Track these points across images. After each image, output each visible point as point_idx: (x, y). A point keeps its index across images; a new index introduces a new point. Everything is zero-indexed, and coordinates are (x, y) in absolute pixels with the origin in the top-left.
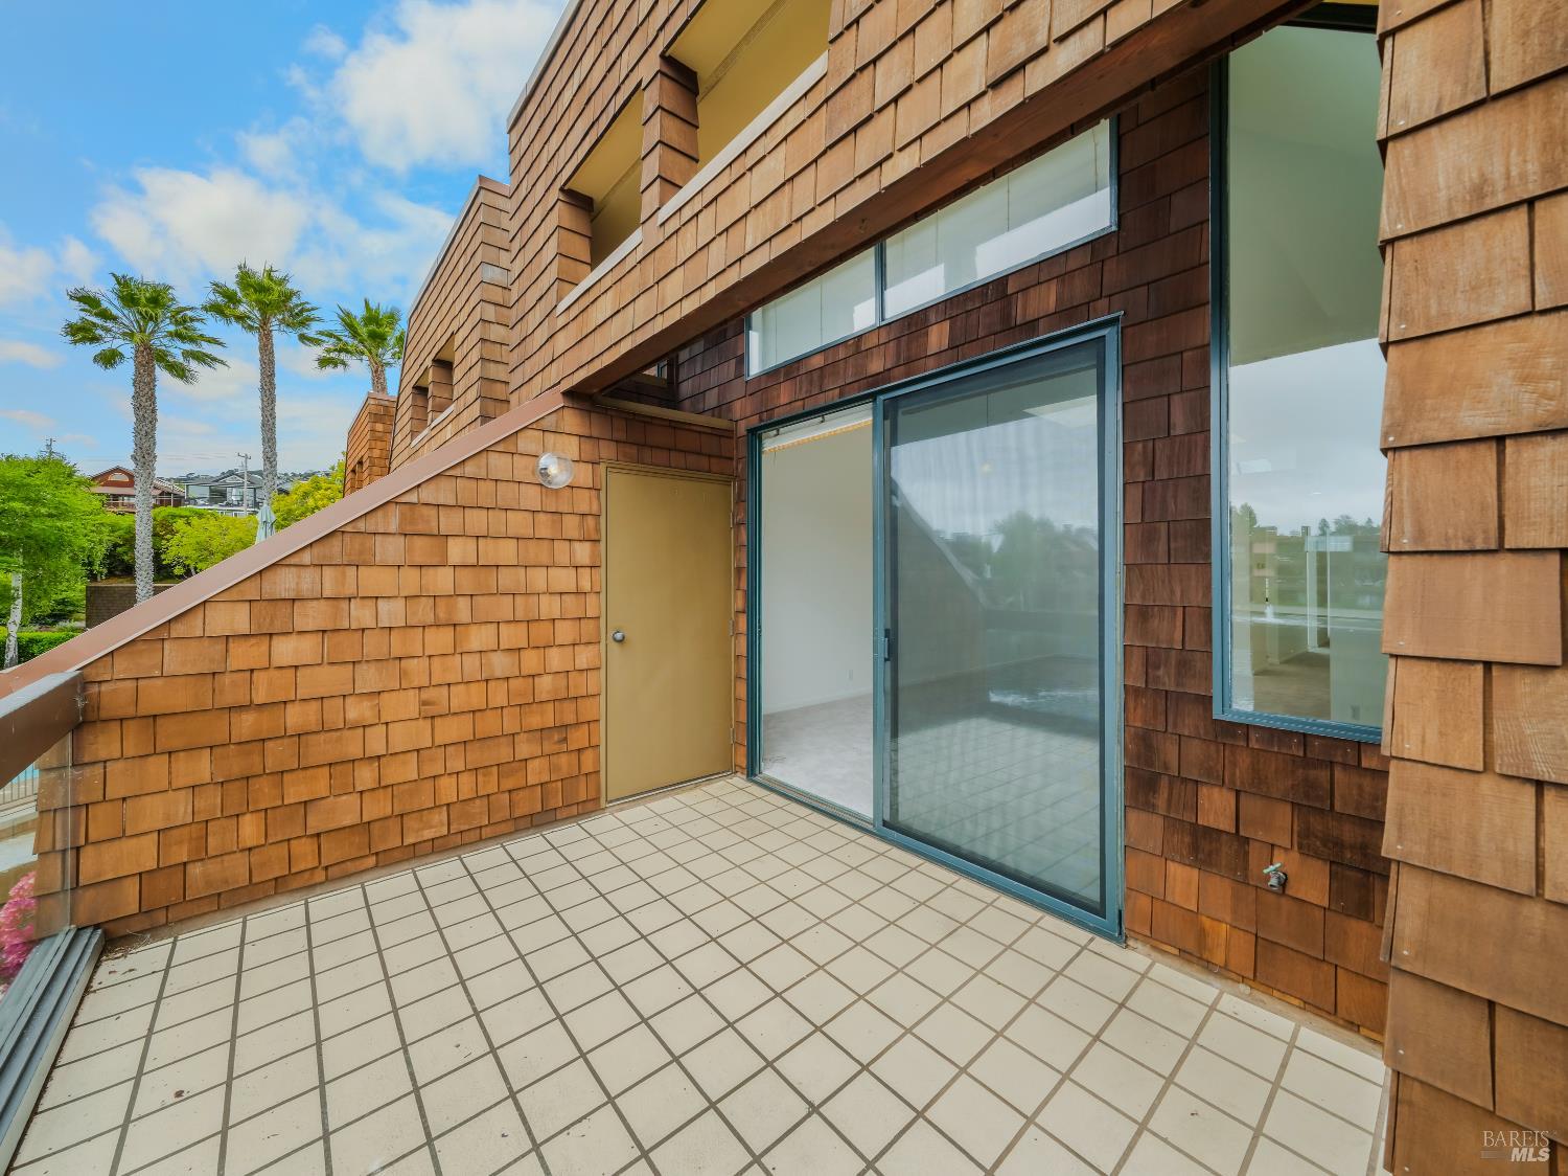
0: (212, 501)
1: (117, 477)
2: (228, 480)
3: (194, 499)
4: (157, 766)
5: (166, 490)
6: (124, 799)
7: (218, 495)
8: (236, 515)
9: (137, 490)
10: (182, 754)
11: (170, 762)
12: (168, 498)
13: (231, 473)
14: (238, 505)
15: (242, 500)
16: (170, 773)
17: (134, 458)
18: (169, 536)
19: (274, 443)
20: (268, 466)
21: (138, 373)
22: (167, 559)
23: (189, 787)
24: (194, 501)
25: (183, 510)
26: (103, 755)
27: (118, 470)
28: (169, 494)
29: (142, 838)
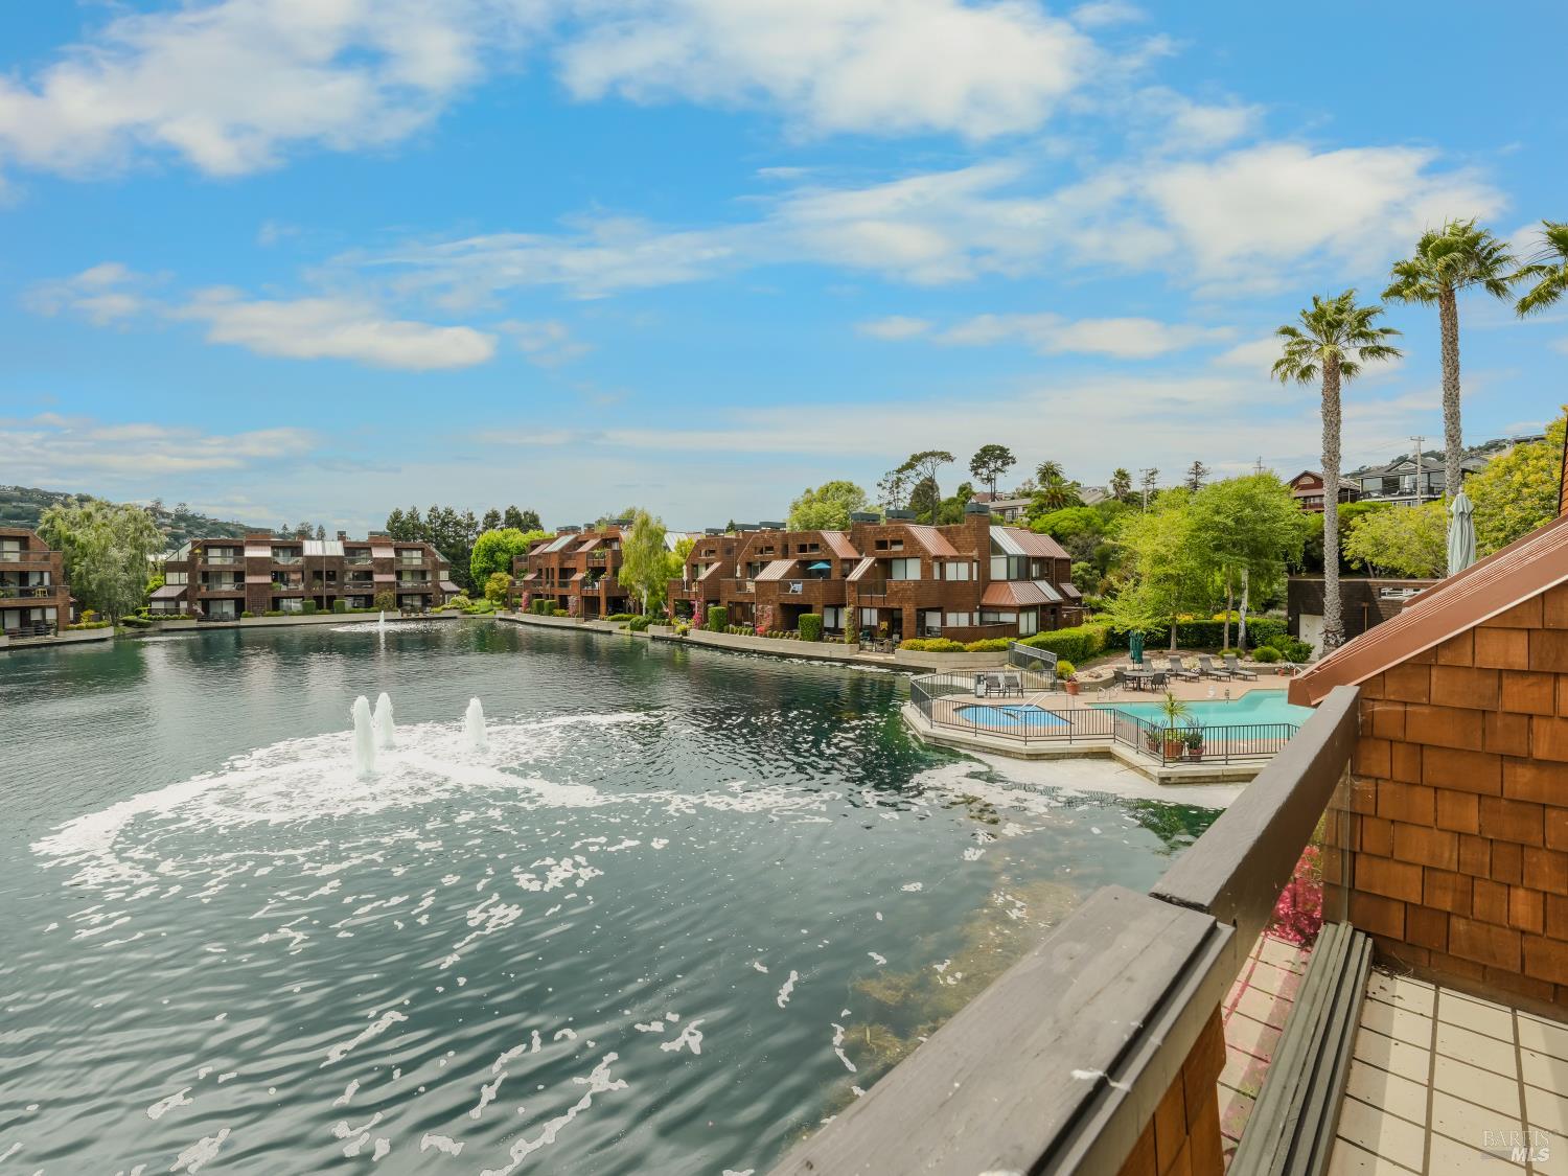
0: (1385, 492)
1: (1308, 481)
2: (1400, 468)
3: (1368, 492)
4: (1423, 799)
5: (1344, 487)
6: (1393, 821)
7: (1391, 485)
8: (1409, 504)
9: (1325, 491)
10: (1447, 793)
11: (1436, 798)
12: (1347, 495)
13: (1403, 460)
14: (1411, 494)
15: (1415, 488)
16: (1436, 810)
17: (1323, 461)
18: (1347, 533)
19: (1458, 418)
20: (1451, 446)
21: (1327, 382)
22: (1348, 555)
23: (1455, 832)
24: (1367, 494)
25: (1360, 504)
26: (1376, 772)
27: (1306, 474)
28: (1346, 490)
29: (1409, 867)
